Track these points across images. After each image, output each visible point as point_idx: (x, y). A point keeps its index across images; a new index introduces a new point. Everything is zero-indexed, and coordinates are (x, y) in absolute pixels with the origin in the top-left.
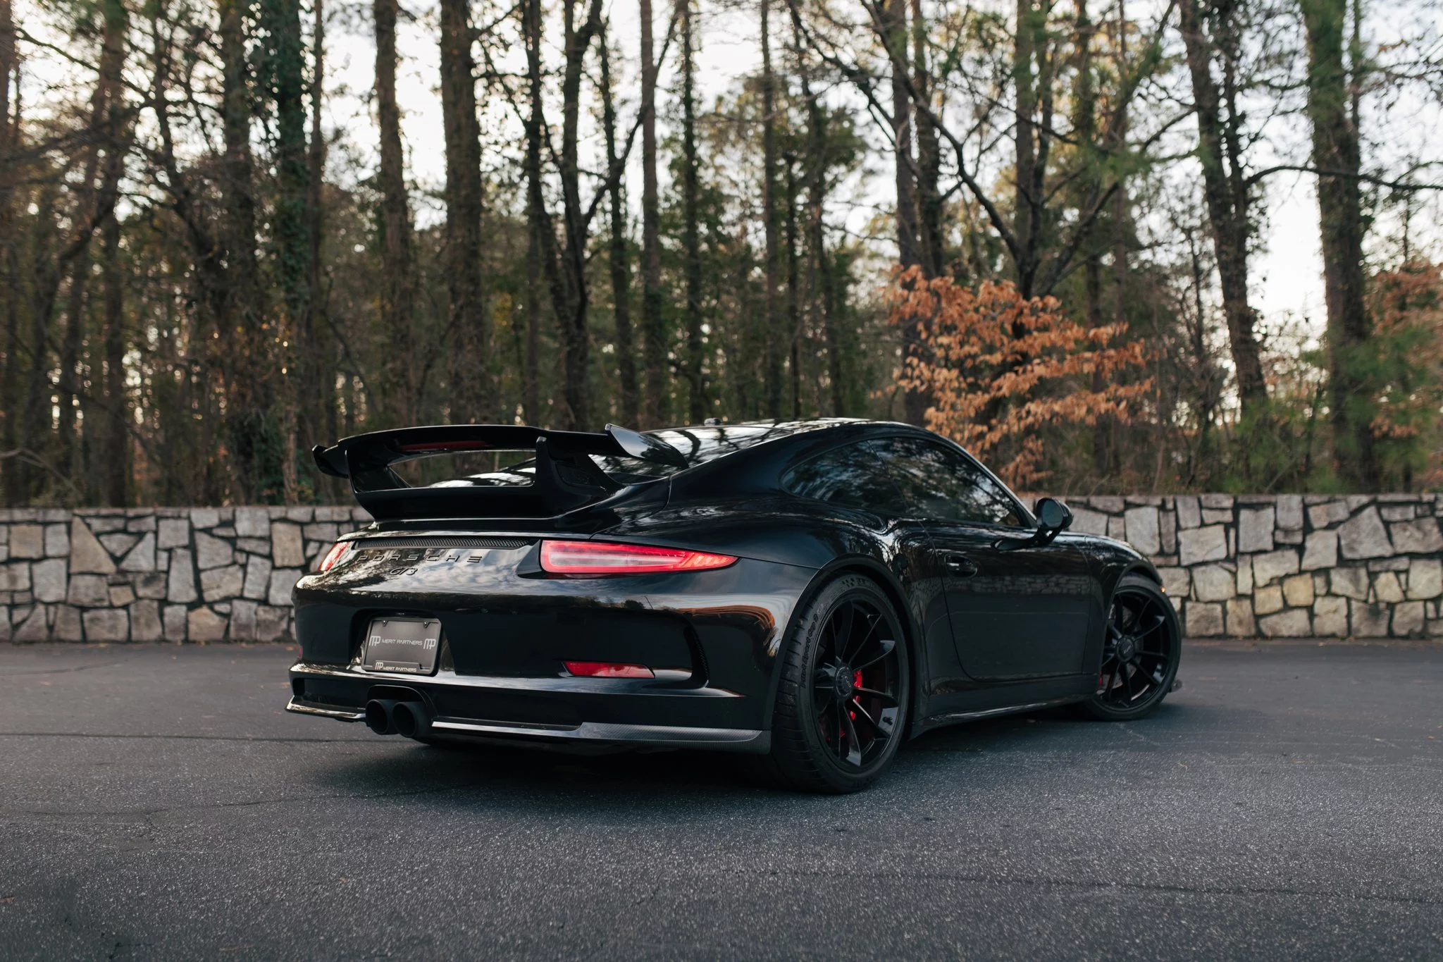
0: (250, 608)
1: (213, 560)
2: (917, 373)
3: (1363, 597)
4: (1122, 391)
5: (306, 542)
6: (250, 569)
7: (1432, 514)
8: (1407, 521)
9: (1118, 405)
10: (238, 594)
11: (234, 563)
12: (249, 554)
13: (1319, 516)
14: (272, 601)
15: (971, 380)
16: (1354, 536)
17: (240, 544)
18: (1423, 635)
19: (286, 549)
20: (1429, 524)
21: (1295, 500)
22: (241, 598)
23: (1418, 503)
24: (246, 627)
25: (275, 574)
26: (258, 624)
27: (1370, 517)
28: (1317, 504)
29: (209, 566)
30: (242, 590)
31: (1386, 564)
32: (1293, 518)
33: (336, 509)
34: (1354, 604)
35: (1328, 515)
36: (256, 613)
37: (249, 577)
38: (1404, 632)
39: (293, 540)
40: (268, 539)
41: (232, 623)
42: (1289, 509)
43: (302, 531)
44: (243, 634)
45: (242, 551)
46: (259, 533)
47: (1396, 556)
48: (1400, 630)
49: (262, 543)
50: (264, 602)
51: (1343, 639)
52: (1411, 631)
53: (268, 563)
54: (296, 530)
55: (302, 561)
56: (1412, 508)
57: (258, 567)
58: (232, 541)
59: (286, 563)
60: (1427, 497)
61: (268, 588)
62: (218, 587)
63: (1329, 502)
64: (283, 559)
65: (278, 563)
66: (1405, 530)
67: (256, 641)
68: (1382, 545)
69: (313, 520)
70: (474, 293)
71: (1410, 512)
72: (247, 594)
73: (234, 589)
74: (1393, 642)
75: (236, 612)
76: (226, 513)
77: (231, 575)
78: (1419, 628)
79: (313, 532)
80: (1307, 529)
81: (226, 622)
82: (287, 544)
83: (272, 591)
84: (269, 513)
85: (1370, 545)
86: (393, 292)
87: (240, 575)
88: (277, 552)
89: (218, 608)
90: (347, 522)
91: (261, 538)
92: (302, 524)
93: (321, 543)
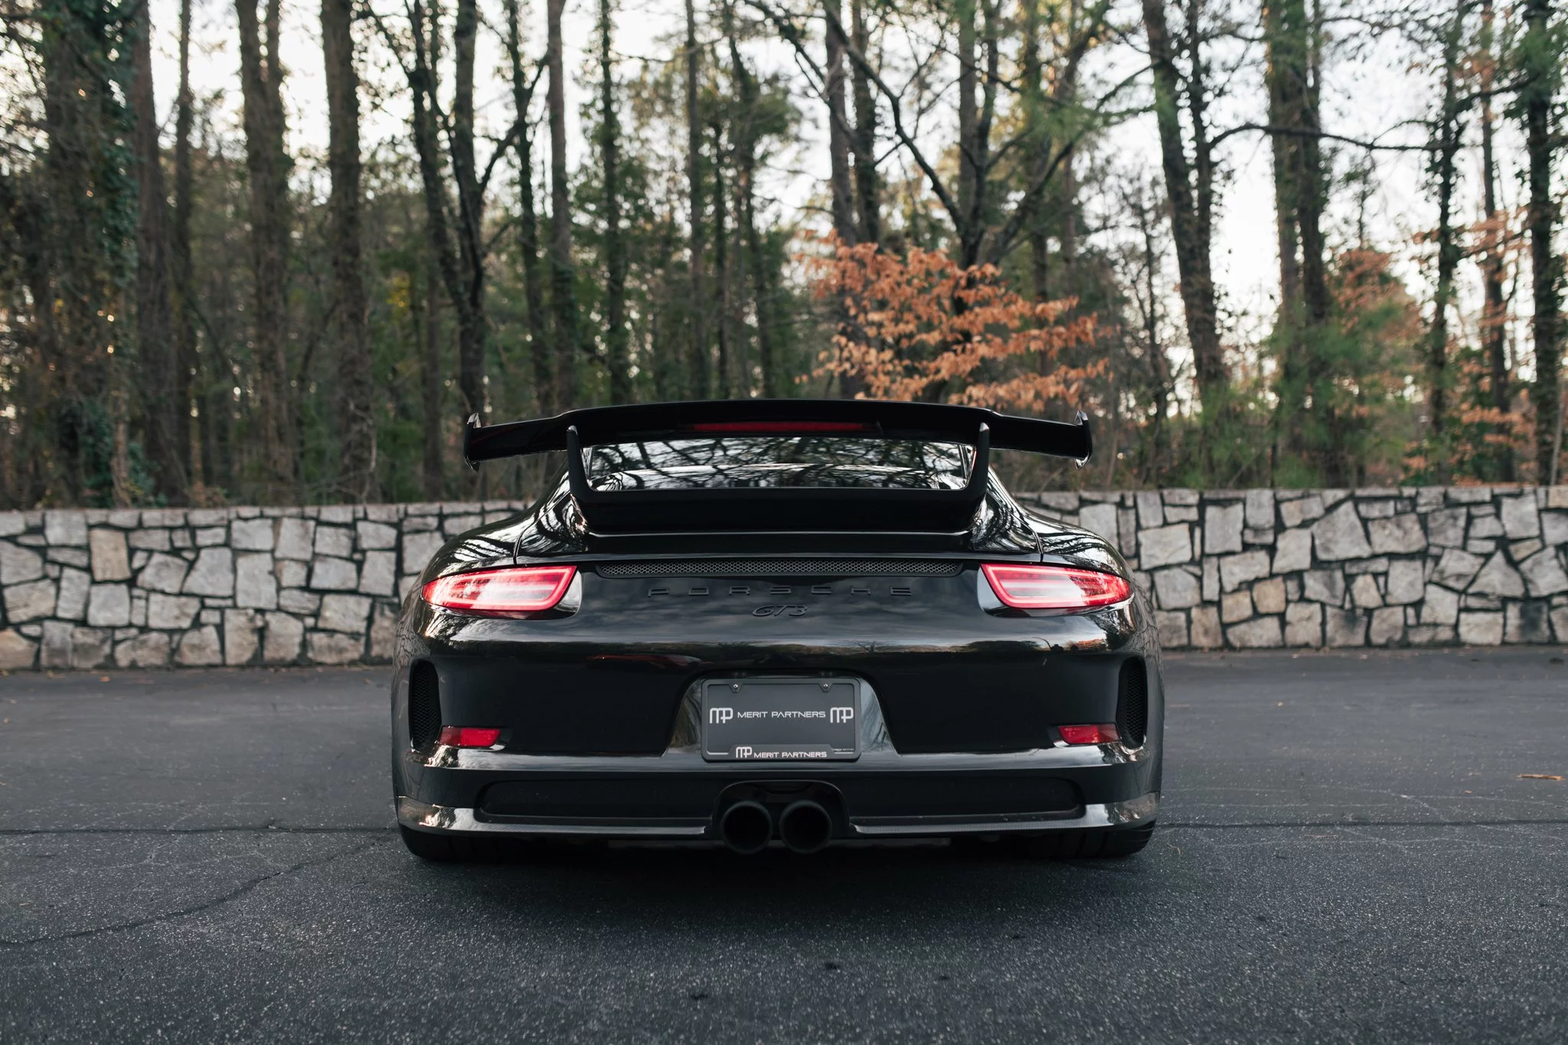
0: (64, 631)
1: (18, 573)
2: (846, 354)
3: (1338, 603)
4: (1072, 374)
5: (132, 552)
6: (64, 584)
7: (1413, 510)
8: (1387, 518)
9: (1068, 387)
10: (50, 613)
11: (45, 577)
12: (63, 565)
13: (1292, 513)
14: (92, 621)
15: (907, 362)
16: (1329, 535)
17: (53, 554)
18: (1405, 644)
19: (108, 560)
20: (1410, 522)
21: (1266, 495)
22: (54, 618)
23: (1398, 498)
24: (61, 652)
25: (95, 589)
26: (76, 649)
27: (1347, 514)
28: (1290, 500)
29: (15, 580)
30: (55, 608)
31: (1363, 565)
32: (1264, 516)
33: (168, 512)
34: (1329, 610)
35: (1302, 511)
36: (72, 636)
37: (64, 593)
38: (1381, 640)
39: (116, 549)
40: (86, 549)
41: (44, 648)
42: (1260, 506)
43: (127, 539)
44: (58, 661)
45: (54, 562)
46: (74, 541)
47: (1375, 556)
48: (1378, 639)
49: (78, 553)
50: (82, 622)
51: (1318, 649)
52: (1389, 640)
53: (86, 577)
54: (120, 537)
55: (128, 574)
56: (1392, 504)
57: (74, 582)
58: (42, 551)
59: (108, 576)
60: (1408, 491)
61: (87, 605)
62: (26, 605)
63: (1302, 497)
64: (104, 571)
65: (99, 576)
66: (1384, 528)
67: (73, 669)
68: (1359, 544)
69: (140, 526)
70: (352, 265)
71: (1390, 508)
72: (61, 614)
73: (44, 607)
74: (1372, 652)
75: (48, 635)
76: (34, 518)
77: (41, 590)
78: (1398, 636)
79: (140, 540)
80: (1279, 527)
81: (36, 646)
82: (110, 555)
83: (92, 610)
84: (86, 517)
85: (1346, 544)
86: (258, 263)
87: (52, 590)
88: (97, 564)
89: (26, 630)
90: (182, 528)
91: (77, 547)
92: (126, 531)
93: (150, 552)
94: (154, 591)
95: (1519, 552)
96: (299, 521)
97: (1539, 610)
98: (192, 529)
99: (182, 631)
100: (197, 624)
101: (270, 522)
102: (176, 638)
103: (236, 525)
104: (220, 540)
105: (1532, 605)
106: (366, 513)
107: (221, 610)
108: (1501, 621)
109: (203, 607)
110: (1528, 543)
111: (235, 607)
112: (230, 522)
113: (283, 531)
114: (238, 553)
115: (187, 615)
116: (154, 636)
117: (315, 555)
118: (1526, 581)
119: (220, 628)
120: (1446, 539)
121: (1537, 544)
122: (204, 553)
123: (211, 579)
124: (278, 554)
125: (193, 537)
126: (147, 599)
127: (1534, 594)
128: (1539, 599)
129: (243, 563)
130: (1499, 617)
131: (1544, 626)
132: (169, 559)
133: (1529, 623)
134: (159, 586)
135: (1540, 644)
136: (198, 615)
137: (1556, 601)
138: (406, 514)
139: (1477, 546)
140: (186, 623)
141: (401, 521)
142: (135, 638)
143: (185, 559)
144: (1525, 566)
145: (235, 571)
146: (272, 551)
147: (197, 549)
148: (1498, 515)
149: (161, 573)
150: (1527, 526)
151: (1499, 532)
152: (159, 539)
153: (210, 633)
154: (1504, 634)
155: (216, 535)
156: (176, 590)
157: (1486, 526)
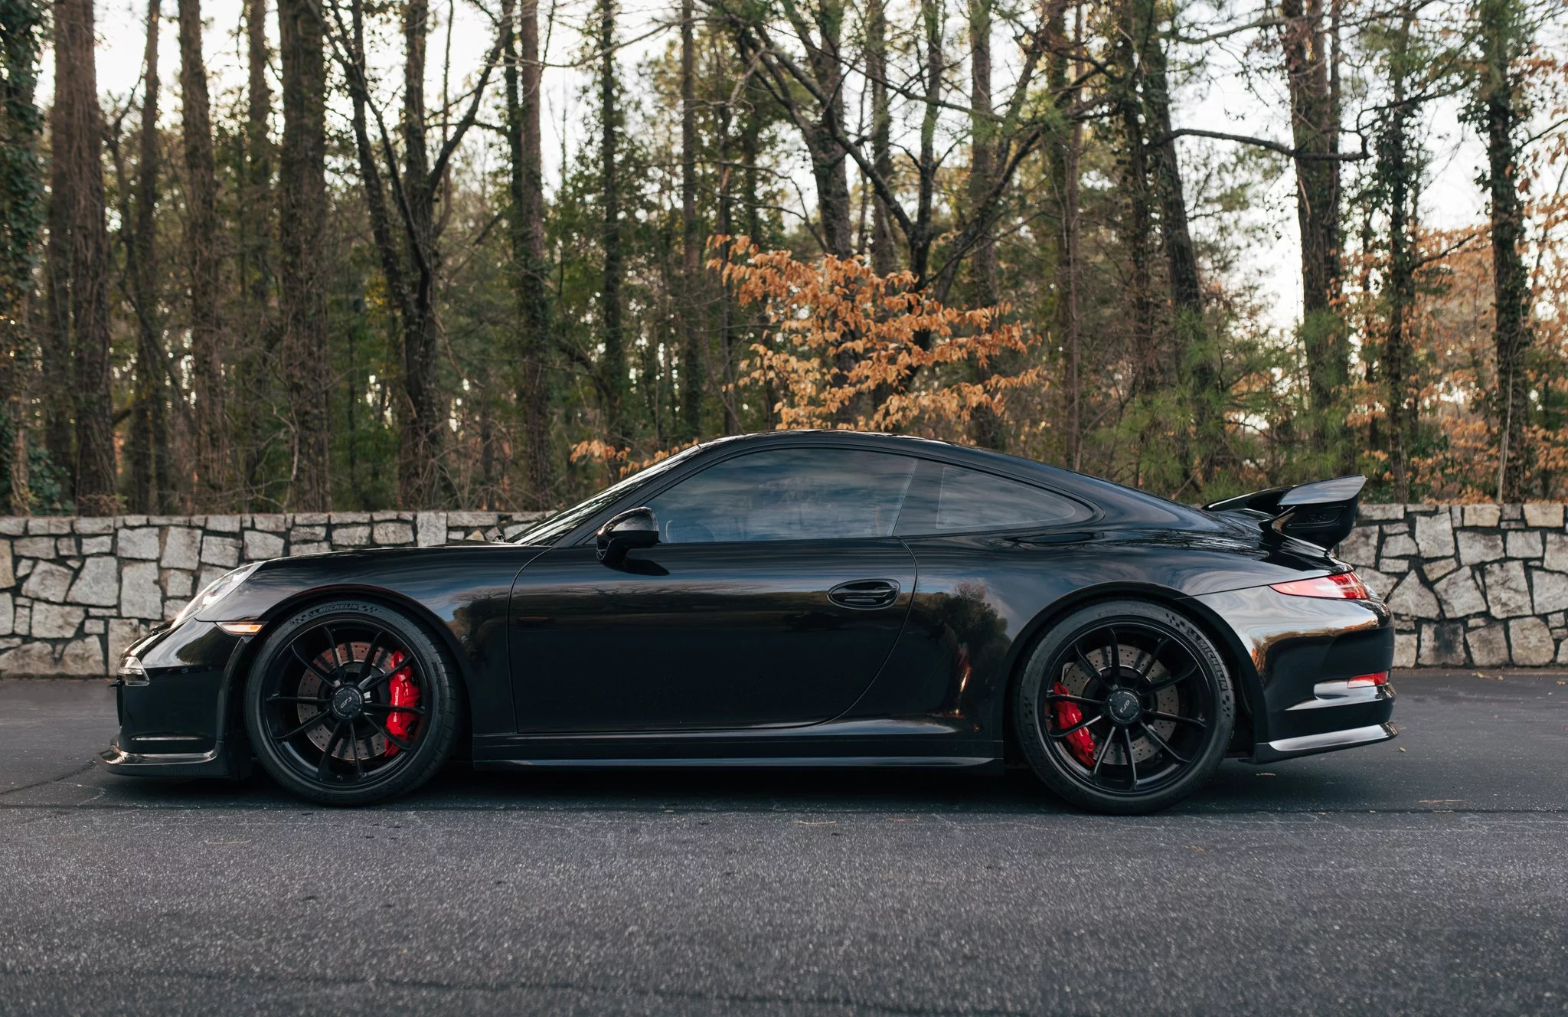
4: (1000, 383)
5: (17, 560)
15: (835, 370)
33: (54, 520)
39: (2, 557)
43: (12, 546)
54: (5, 545)
55: (13, 583)
69: (26, 533)
79: (25, 548)
90: (68, 536)
92: (12, 538)
93: (35, 560)
94: (38, 599)
95: (1434, 571)
96: (186, 530)
97: (1455, 632)
98: (78, 537)
99: (66, 641)
100: (81, 634)
101: (156, 530)
102: (59, 647)
103: (122, 533)
104: (106, 549)
105: (1447, 627)
106: (253, 522)
107: (105, 620)
108: (1415, 643)
109: (88, 616)
110: (1443, 563)
111: (119, 617)
112: (116, 530)
113: (169, 540)
114: (124, 562)
115: (70, 624)
116: (37, 644)
117: (201, 564)
118: (1440, 602)
119: (104, 638)
120: (1358, 557)
121: (1454, 565)
122: (89, 561)
123: (95, 589)
124: (164, 564)
125: (79, 545)
126: (31, 608)
127: (1448, 615)
128: (1453, 620)
129: (128, 572)
130: (1413, 638)
131: (1460, 648)
132: (54, 567)
133: (1444, 645)
134: (43, 595)
135: (1456, 667)
136: (82, 624)
137: (1472, 623)
138: (294, 524)
139: (1389, 565)
140: (69, 633)
141: (289, 530)
142: (17, 647)
143: (70, 568)
144: (1439, 587)
145: (120, 580)
146: (158, 560)
147: (83, 558)
148: (1412, 534)
149: (46, 582)
150: (1444, 544)
151: (1414, 551)
152: (44, 548)
153: (94, 643)
154: (1418, 656)
155: (102, 544)
156: (60, 599)
157: (1399, 545)
